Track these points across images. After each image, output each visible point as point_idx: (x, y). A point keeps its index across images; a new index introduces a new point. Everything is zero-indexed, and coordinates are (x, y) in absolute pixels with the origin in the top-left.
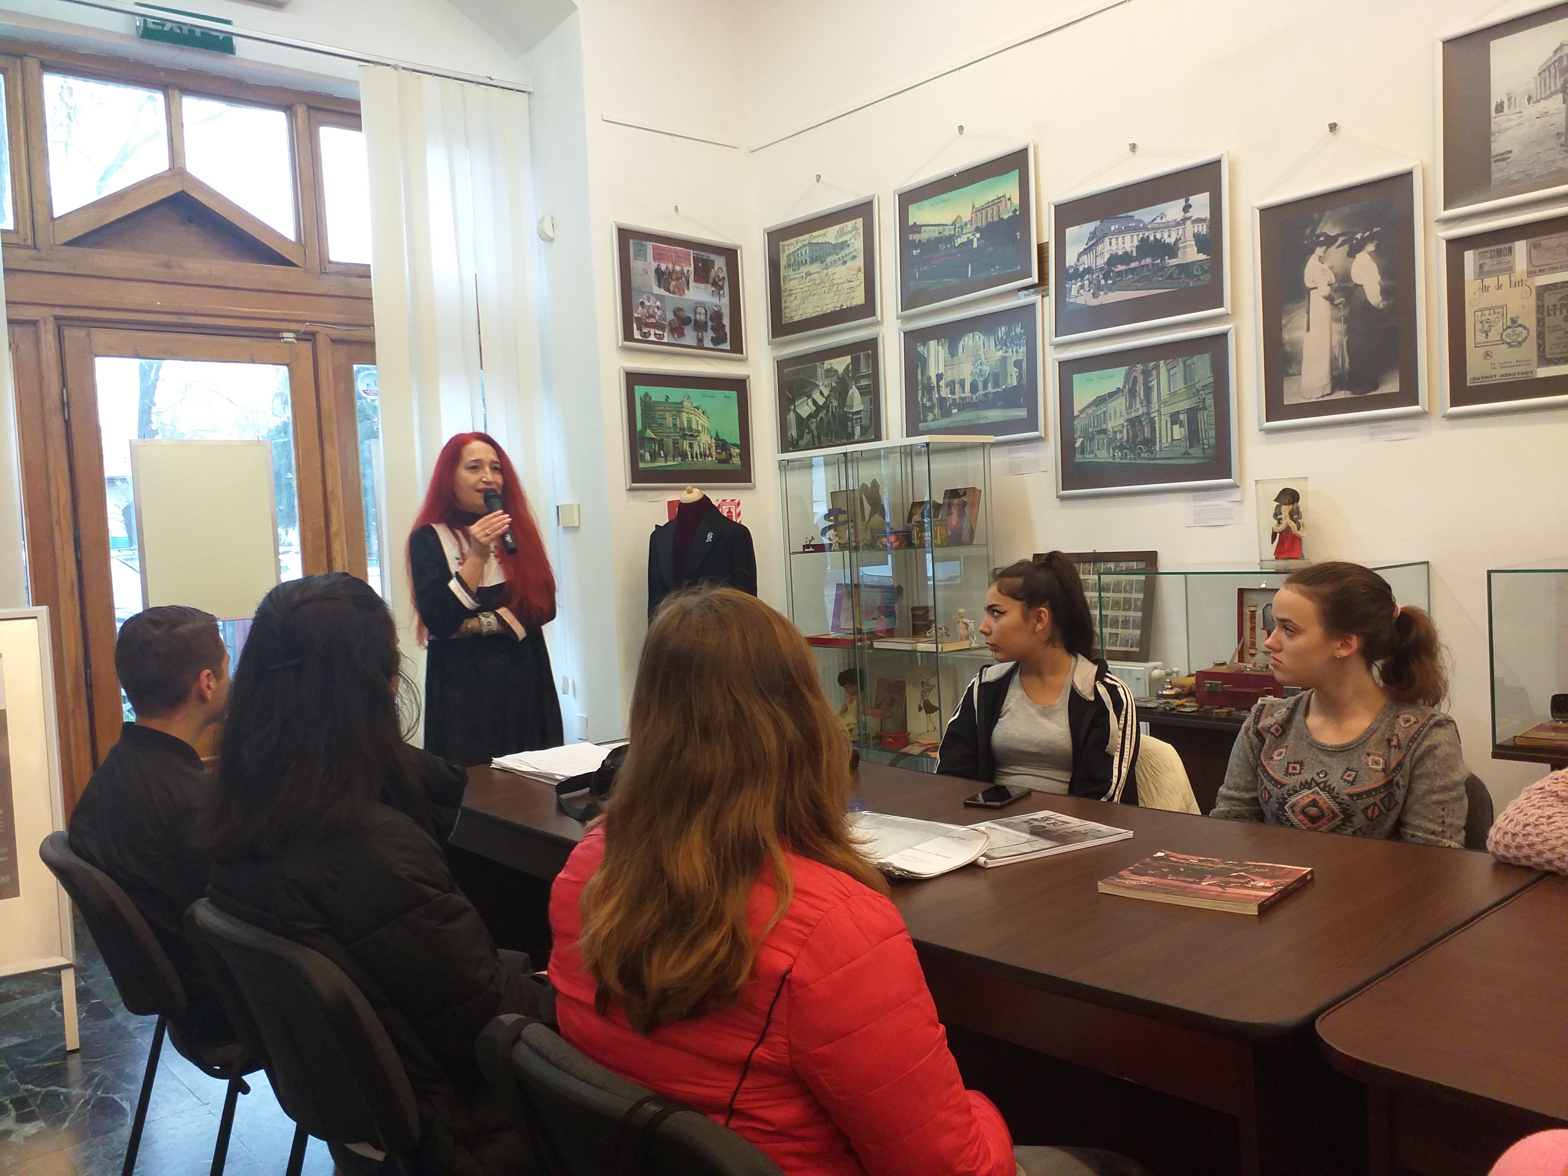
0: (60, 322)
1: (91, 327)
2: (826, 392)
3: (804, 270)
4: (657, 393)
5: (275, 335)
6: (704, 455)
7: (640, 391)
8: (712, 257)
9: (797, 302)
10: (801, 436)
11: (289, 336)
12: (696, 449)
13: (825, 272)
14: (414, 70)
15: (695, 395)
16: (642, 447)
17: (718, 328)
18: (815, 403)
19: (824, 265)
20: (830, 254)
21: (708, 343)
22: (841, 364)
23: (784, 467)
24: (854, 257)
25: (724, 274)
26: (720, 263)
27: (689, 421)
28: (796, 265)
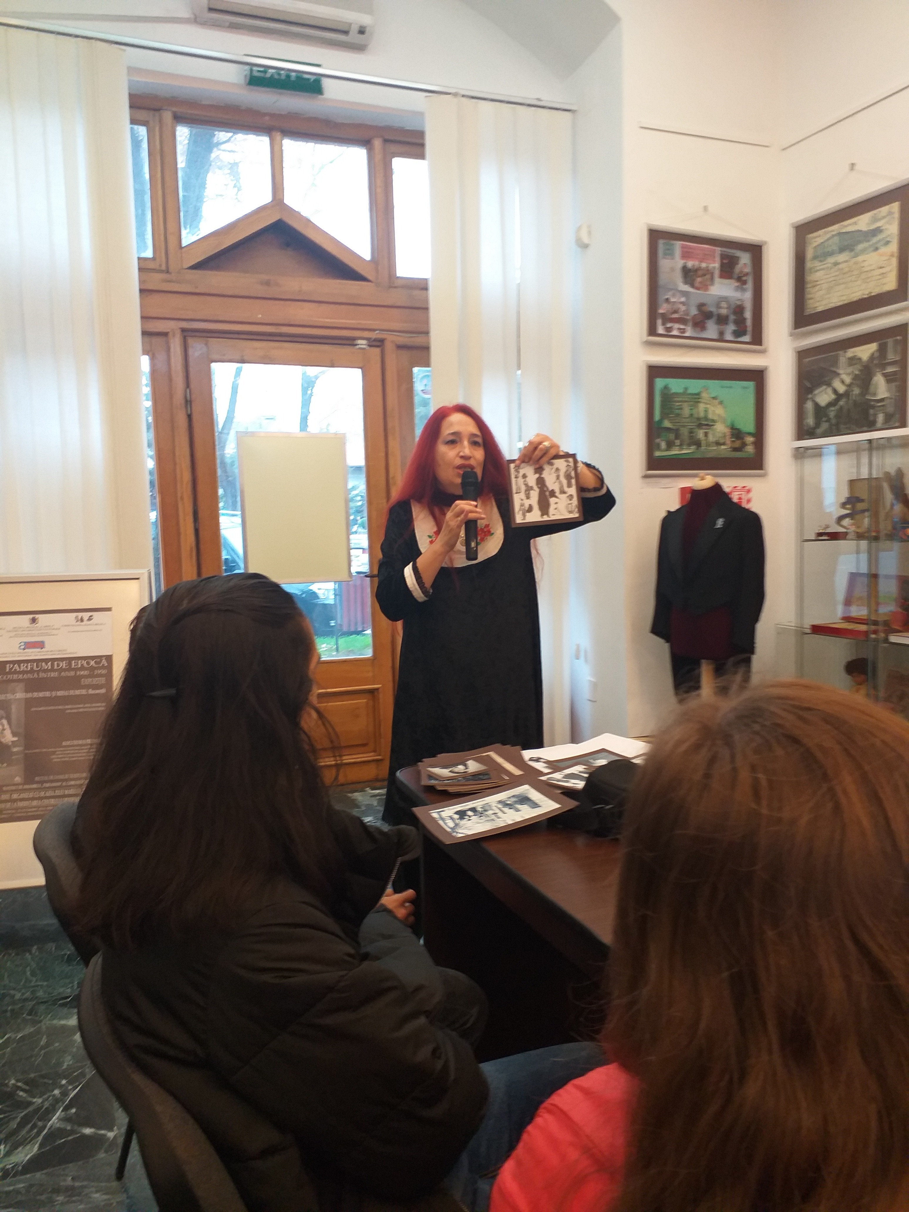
0: (186, 334)
1: (208, 337)
2: (848, 380)
3: (831, 260)
4: (676, 385)
5: (350, 342)
6: (718, 444)
7: (660, 383)
8: (738, 253)
9: (821, 293)
10: (818, 425)
11: (362, 343)
12: (711, 438)
13: (854, 260)
14: (473, 98)
15: (714, 386)
16: (659, 437)
17: (740, 322)
18: (835, 391)
19: (852, 253)
20: (860, 242)
21: (729, 336)
22: (865, 352)
23: (800, 454)
24: (888, 243)
25: (748, 269)
26: (745, 259)
27: (706, 411)
28: (823, 255)
